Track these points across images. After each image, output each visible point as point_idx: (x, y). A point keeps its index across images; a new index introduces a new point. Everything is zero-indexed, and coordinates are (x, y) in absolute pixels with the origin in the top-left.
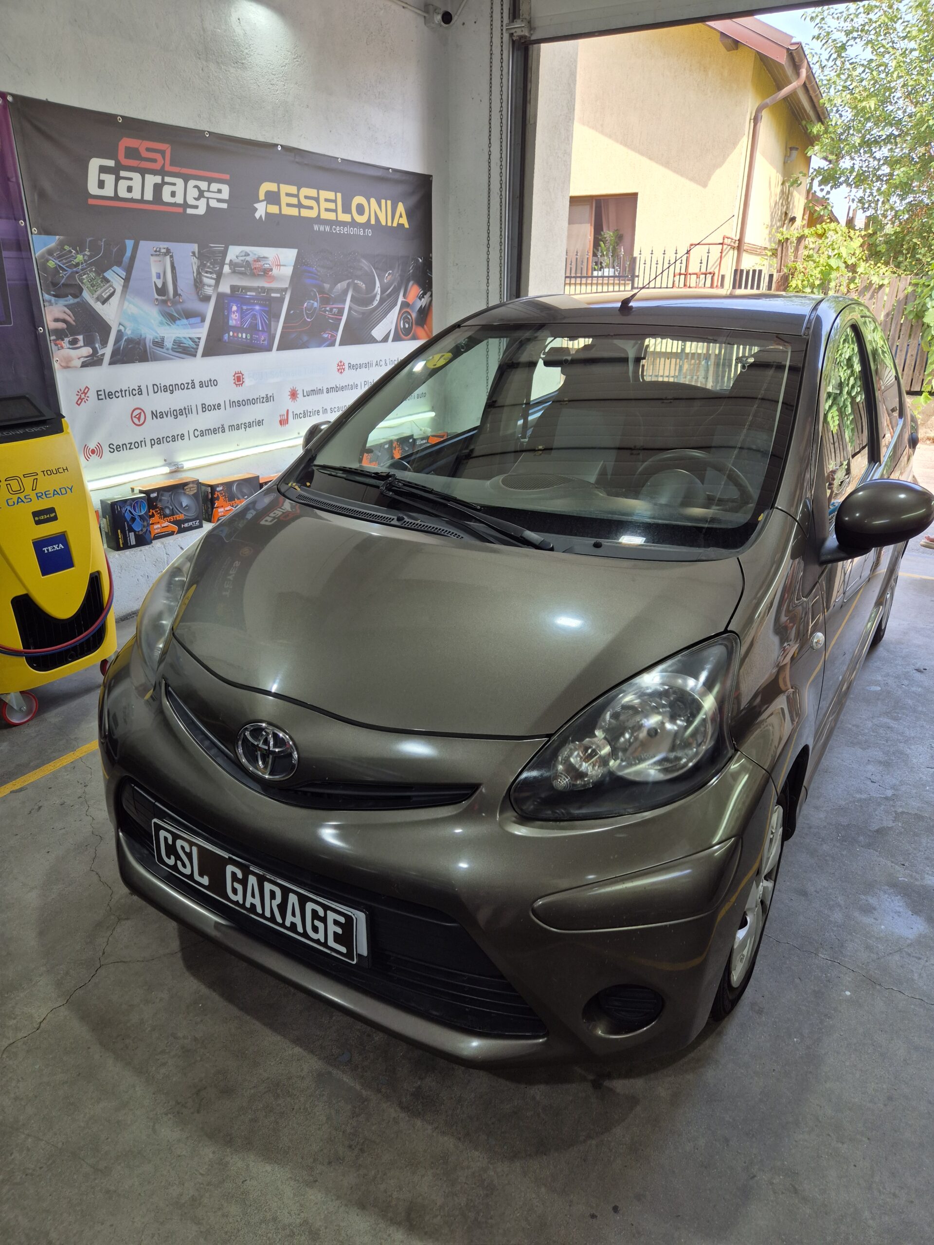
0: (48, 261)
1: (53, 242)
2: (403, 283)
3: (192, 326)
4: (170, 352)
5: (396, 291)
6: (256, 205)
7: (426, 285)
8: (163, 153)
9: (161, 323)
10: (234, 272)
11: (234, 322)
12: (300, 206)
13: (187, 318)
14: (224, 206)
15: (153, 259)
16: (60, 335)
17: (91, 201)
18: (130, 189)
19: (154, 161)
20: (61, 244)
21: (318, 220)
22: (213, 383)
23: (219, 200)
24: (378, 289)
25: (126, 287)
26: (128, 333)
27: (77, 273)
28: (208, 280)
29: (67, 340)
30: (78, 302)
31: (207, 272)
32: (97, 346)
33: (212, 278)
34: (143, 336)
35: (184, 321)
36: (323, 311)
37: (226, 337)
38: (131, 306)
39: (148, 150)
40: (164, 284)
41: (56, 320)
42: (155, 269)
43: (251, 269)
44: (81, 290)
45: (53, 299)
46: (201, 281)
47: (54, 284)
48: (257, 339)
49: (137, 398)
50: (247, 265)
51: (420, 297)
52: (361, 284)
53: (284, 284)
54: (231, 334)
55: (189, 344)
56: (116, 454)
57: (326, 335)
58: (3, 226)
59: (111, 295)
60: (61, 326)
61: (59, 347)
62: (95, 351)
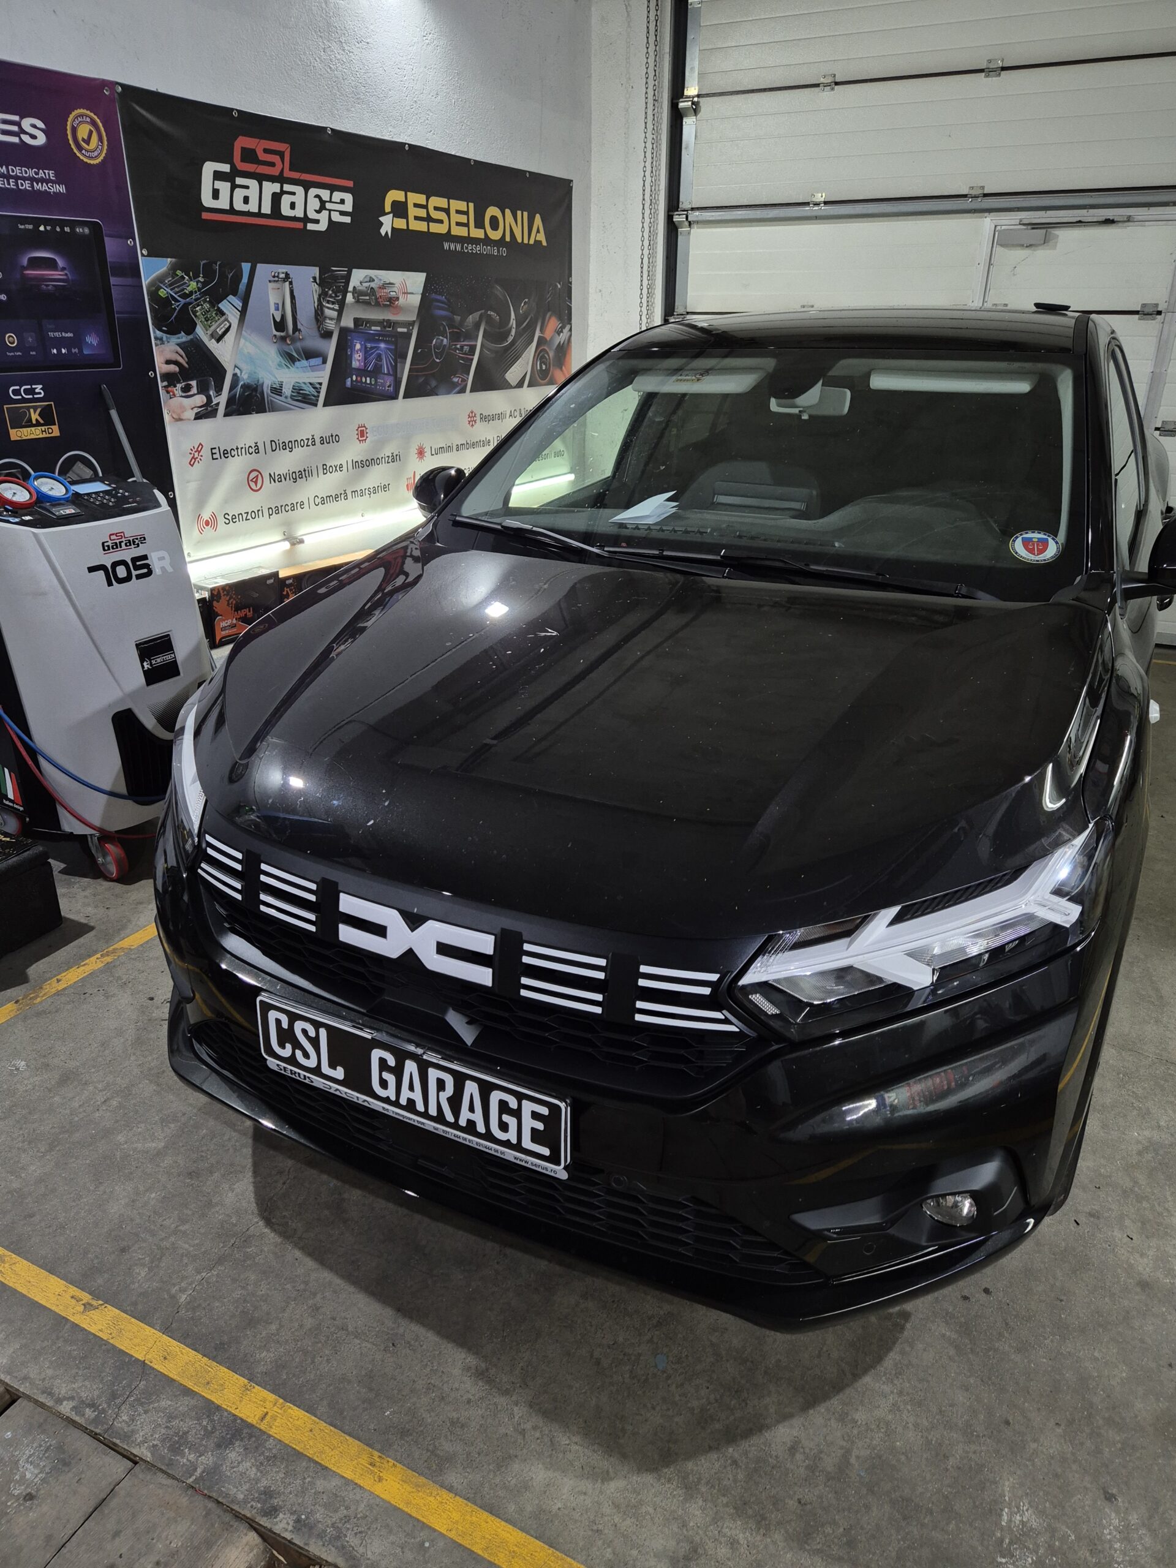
1: (164, 265)
2: (538, 316)
4: (289, 400)
5: (532, 325)
6: (381, 219)
8: (281, 154)
11: (358, 363)
12: (429, 219)
13: (307, 359)
14: (347, 220)
16: (172, 380)
17: (205, 216)
18: (246, 200)
19: (272, 164)
20: (173, 268)
21: (448, 237)
22: (333, 438)
23: (342, 213)
24: (513, 322)
25: (242, 320)
26: (245, 378)
28: (330, 311)
29: (179, 386)
30: (192, 340)
33: (333, 309)
34: (261, 381)
35: (304, 363)
36: (452, 350)
38: (248, 344)
39: (266, 151)
40: (283, 317)
41: (168, 362)
42: (273, 298)
43: (376, 299)
46: (322, 312)
47: (166, 318)
48: (383, 385)
49: (254, 457)
50: (372, 291)
51: (559, 331)
52: (494, 316)
53: (411, 316)
54: (354, 378)
55: (309, 390)
56: (232, 526)
57: (456, 379)
58: (111, 248)
59: (227, 331)
60: (173, 368)
61: (172, 396)
62: (209, 400)
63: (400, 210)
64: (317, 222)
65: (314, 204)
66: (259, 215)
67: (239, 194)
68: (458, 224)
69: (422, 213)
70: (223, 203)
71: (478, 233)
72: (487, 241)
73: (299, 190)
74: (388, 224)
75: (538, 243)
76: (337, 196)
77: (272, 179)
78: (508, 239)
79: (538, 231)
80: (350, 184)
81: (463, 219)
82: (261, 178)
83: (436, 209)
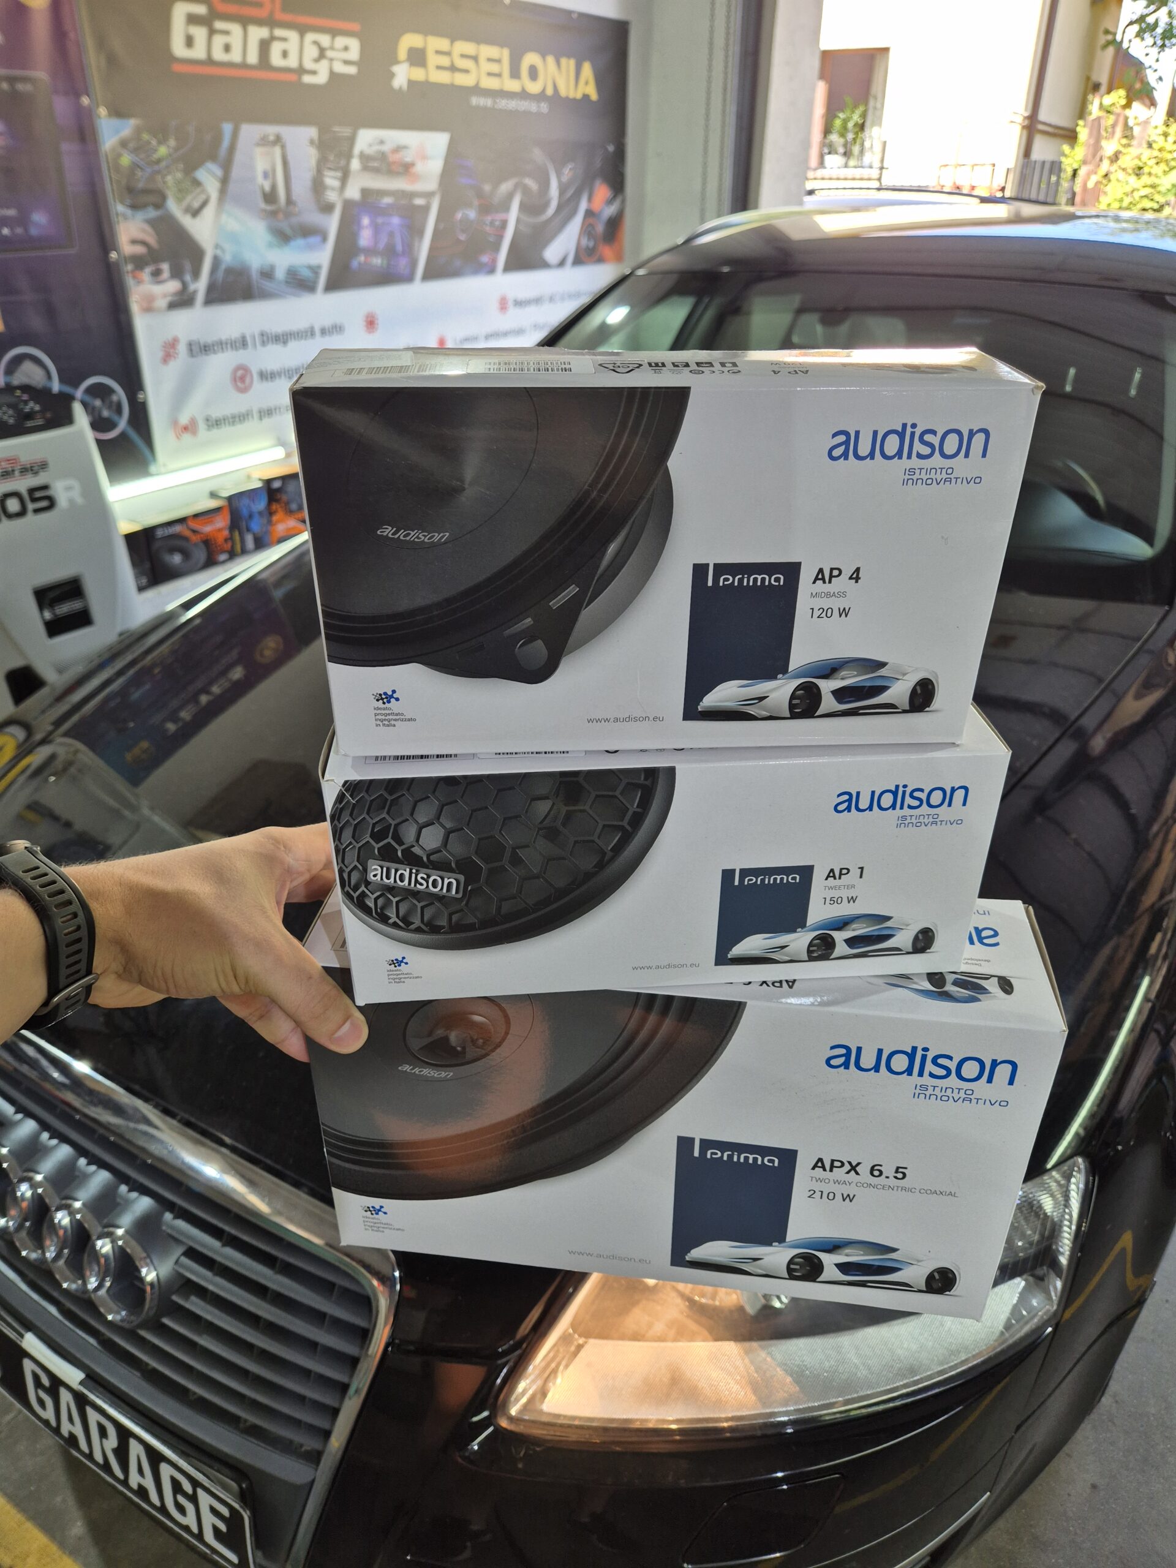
0: (119, 155)
1: (127, 128)
2: (585, 185)
3: (311, 248)
4: (283, 286)
5: (577, 196)
6: (396, 69)
7: (617, 184)
9: (270, 245)
10: (365, 168)
11: (366, 242)
12: (453, 68)
13: (304, 237)
14: (352, 70)
15: (259, 151)
16: (139, 262)
17: (176, 68)
18: (227, 48)
20: (138, 131)
21: (477, 90)
22: (337, 329)
23: (347, 62)
24: (554, 191)
25: (223, 191)
26: (227, 258)
27: (158, 172)
28: (331, 180)
29: (148, 270)
30: (161, 216)
31: (330, 169)
32: (188, 278)
33: (335, 178)
34: (247, 264)
35: (300, 242)
36: (480, 224)
37: (355, 264)
38: (231, 220)
40: (274, 187)
41: (134, 242)
42: (261, 165)
43: (388, 164)
44: (164, 198)
45: (129, 212)
46: (322, 182)
47: (130, 190)
48: (396, 266)
49: (241, 351)
50: (383, 156)
51: (610, 202)
52: (532, 184)
53: (432, 185)
54: (362, 258)
55: (306, 273)
56: (215, 432)
57: (485, 259)
58: (61, 105)
59: (205, 204)
60: (140, 250)
61: (140, 282)
62: (185, 286)
63: (417, 58)
64: (314, 73)
65: (311, 52)
66: (244, 65)
67: (219, 41)
68: (490, 74)
69: (445, 61)
70: (198, 52)
71: (513, 86)
72: (524, 95)
73: (293, 36)
74: (402, 75)
75: (586, 97)
76: (340, 41)
77: (260, 22)
78: (550, 92)
79: (587, 83)
80: (356, 27)
81: (494, 68)
82: (245, 22)
83: (463, 56)
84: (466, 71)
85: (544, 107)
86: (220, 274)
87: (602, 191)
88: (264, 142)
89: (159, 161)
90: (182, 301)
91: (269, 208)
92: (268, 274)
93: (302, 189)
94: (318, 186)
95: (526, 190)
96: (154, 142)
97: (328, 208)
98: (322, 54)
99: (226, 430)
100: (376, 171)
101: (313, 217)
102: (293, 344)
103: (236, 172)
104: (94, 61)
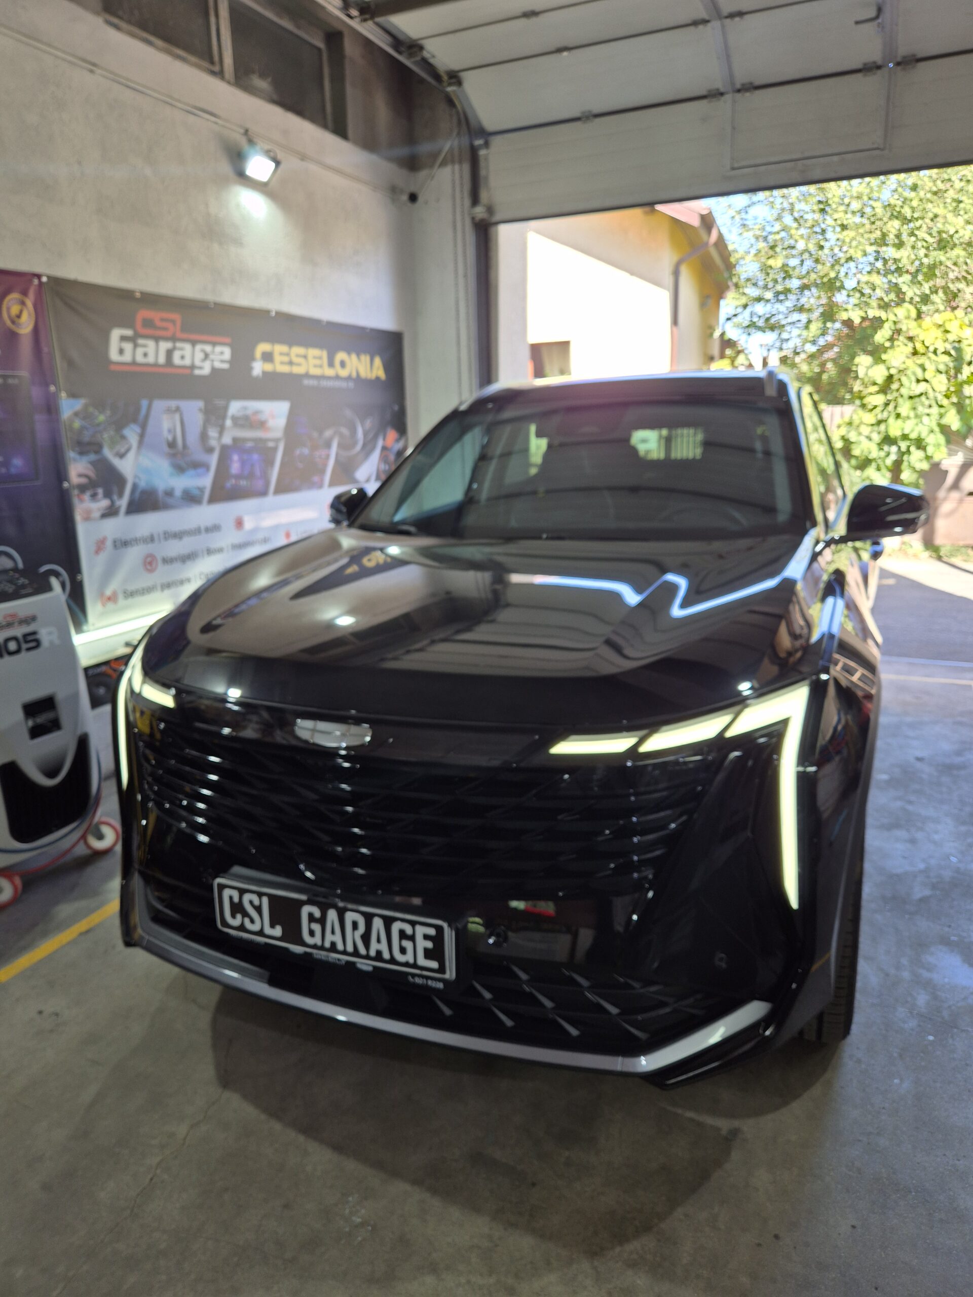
1: (78, 404)
2: (381, 430)
4: (180, 501)
5: (375, 437)
6: (255, 364)
7: (402, 429)
8: (173, 322)
9: (171, 475)
10: (235, 425)
11: (236, 471)
12: (291, 363)
13: (194, 469)
14: (226, 366)
15: (165, 417)
16: (82, 488)
17: (113, 367)
18: (145, 355)
19: (165, 329)
20: (86, 406)
21: (307, 375)
22: (216, 528)
23: (222, 361)
24: (360, 435)
25: (141, 442)
26: (142, 484)
27: (99, 431)
28: (213, 433)
29: (88, 493)
30: (99, 459)
31: (212, 426)
32: (115, 497)
33: (215, 431)
34: (156, 487)
35: (192, 472)
36: (312, 457)
38: (145, 459)
39: (162, 320)
40: (175, 439)
41: (80, 475)
42: (166, 424)
43: (250, 422)
44: (101, 447)
45: (77, 457)
46: (206, 434)
47: (79, 443)
48: (255, 486)
49: (150, 546)
50: (246, 418)
51: (398, 440)
52: (345, 431)
53: (279, 434)
54: (233, 481)
55: (196, 492)
56: (130, 601)
57: (316, 479)
58: (36, 393)
59: (128, 450)
60: (83, 480)
61: (82, 501)
62: (113, 502)
63: (268, 357)
64: (201, 368)
65: (199, 356)
66: (156, 365)
67: (140, 351)
68: (315, 366)
69: (286, 359)
70: (127, 358)
71: (330, 372)
72: (337, 377)
73: (188, 347)
74: (258, 368)
75: (378, 378)
76: (218, 349)
77: (166, 339)
78: (354, 375)
79: (378, 368)
80: (228, 340)
81: (318, 362)
82: (157, 339)
83: (298, 356)
84: (299, 365)
85: (351, 385)
86: (137, 495)
87: (392, 434)
88: (169, 411)
89: (99, 425)
90: (112, 512)
91: (171, 451)
92: (169, 493)
93: (193, 438)
94: (204, 436)
95: (341, 435)
96: (96, 413)
97: (210, 450)
98: (206, 356)
99: (138, 599)
100: (242, 426)
101: (200, 456)
102: (187, 540)
103: (150, 429)
104: (60, 364)
